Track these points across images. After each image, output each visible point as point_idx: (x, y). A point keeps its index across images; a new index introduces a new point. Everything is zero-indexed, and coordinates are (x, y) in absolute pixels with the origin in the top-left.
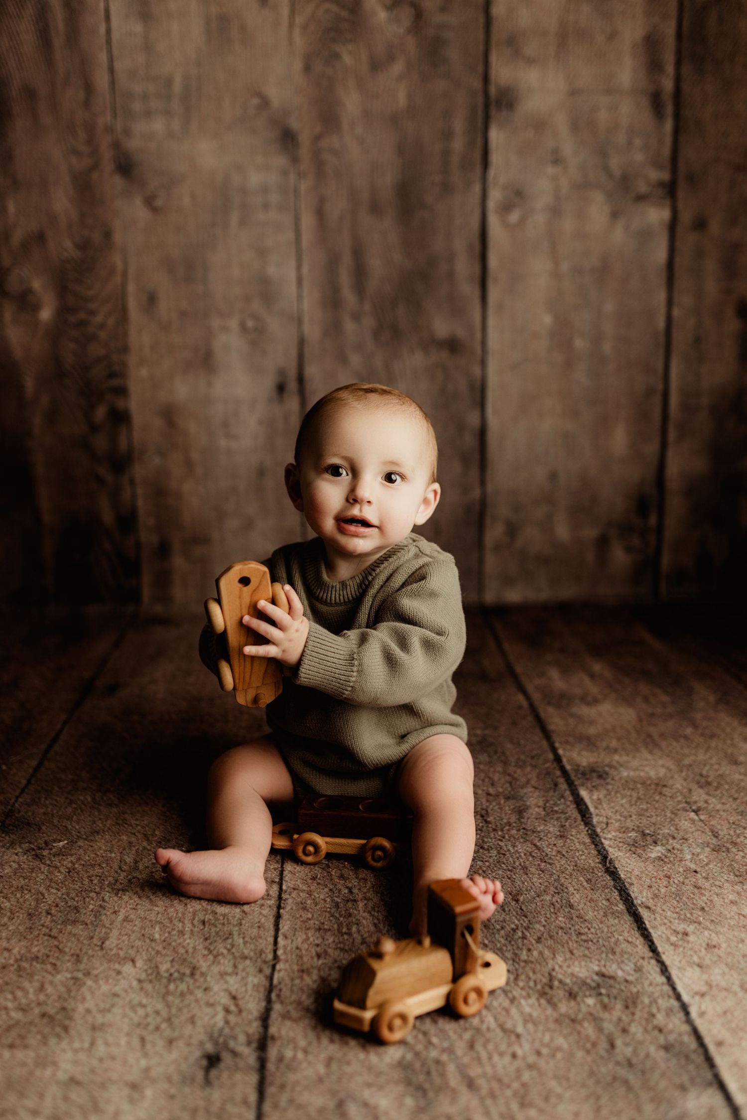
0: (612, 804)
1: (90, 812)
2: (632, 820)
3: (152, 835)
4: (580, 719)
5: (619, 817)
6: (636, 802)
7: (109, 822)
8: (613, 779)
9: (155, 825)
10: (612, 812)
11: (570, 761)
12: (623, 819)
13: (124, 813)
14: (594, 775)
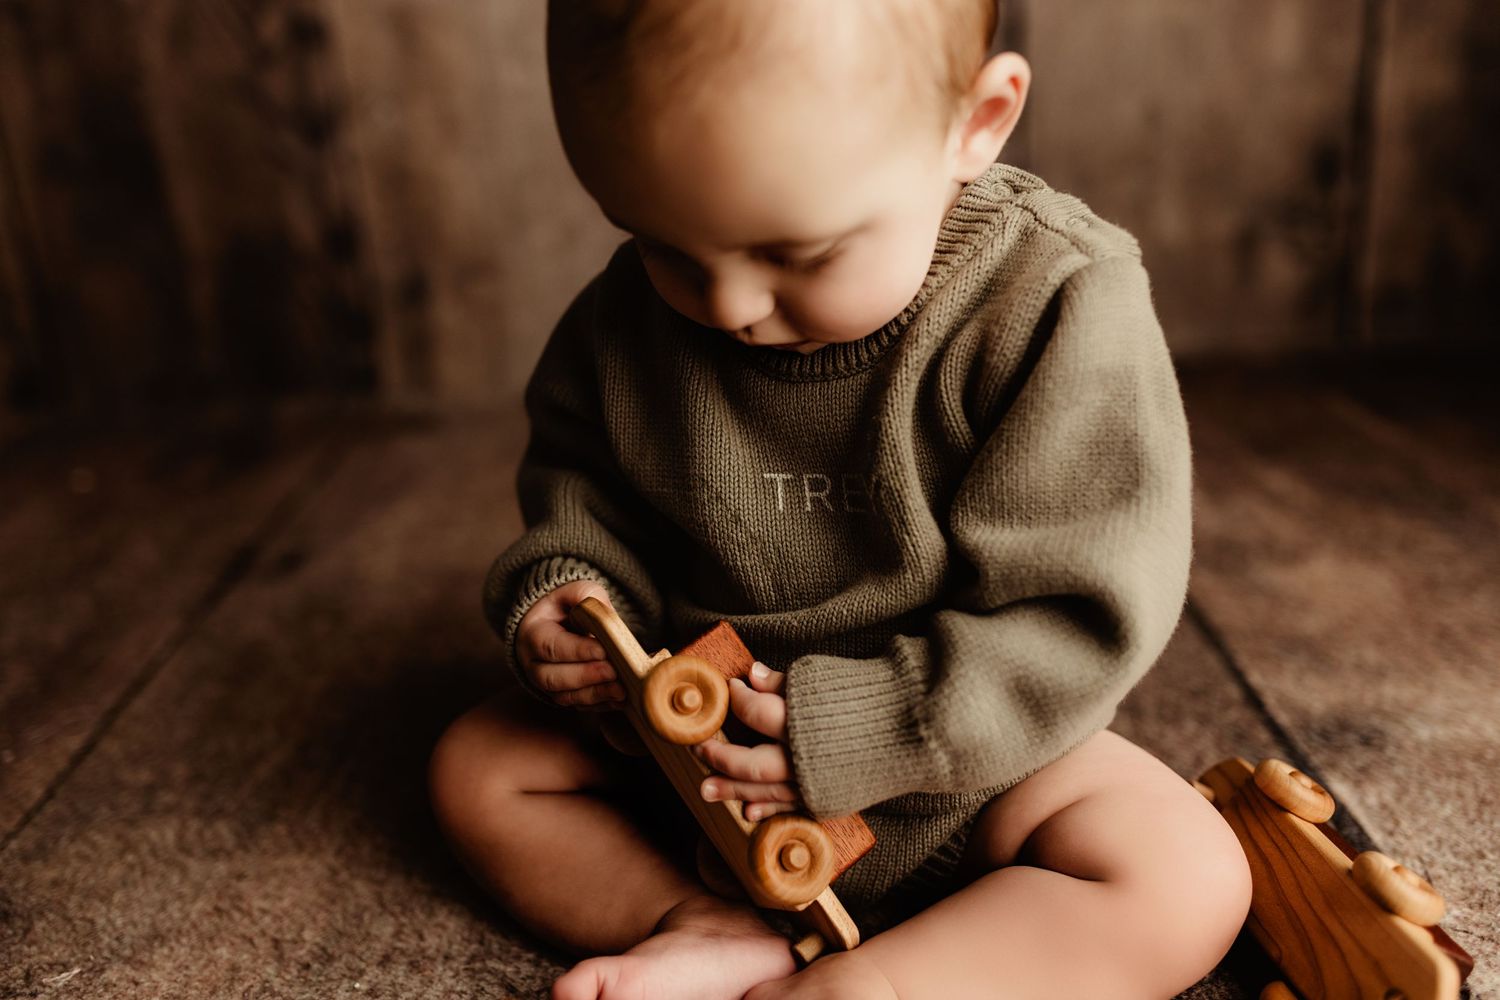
0: (1423, 821)
1: (163, 876)
2: (1488, 868)
3: (295, 942)
4: (1275, 598)
5: (1451, 859)
6: (1480, 812)
7: (200, 905)
8: (1399, 747)
9: (307, 911)
10: (1429, 843)
11: (1285, 702)
12: (1462, 863)
13: (240, 877)
14: (1351, 738)
